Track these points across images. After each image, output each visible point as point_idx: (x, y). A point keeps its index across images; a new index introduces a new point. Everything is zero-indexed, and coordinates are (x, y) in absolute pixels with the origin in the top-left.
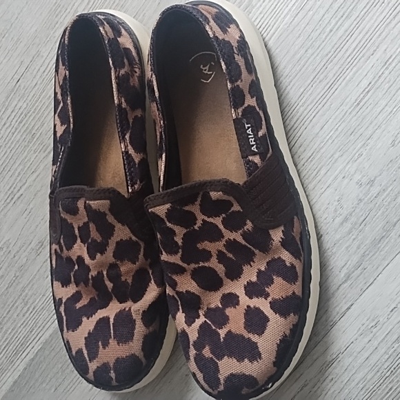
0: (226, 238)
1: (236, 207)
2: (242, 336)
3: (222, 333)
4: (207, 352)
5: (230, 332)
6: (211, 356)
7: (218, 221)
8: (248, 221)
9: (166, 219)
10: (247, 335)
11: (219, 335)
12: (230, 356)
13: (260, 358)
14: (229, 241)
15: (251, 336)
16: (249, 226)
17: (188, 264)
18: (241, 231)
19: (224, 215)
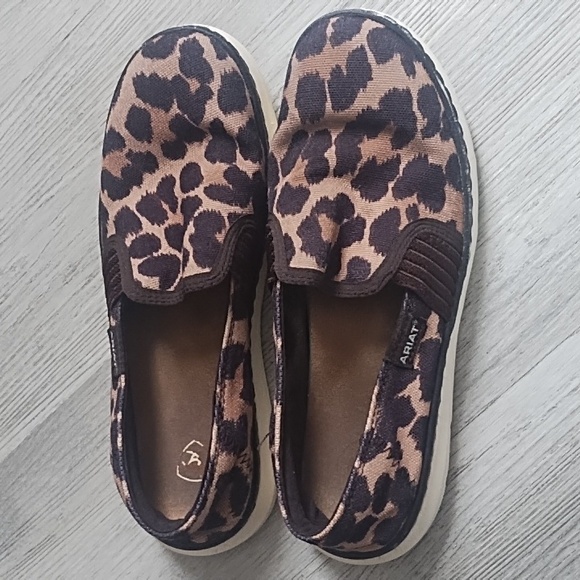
0: (163, 227)
2: (153, 106)
3: (175, 110)
4: (194, 85)
5: (167, 111)
6: (189, 81)
8: (129, 244)
10: (148, 107)
11: (178, 107)
13: (134, 79)
14: (160, 222)
15: (143, 106)
16: (129, 239)
17: (197, 196)
18: (141, 233)
19: (155, 254)
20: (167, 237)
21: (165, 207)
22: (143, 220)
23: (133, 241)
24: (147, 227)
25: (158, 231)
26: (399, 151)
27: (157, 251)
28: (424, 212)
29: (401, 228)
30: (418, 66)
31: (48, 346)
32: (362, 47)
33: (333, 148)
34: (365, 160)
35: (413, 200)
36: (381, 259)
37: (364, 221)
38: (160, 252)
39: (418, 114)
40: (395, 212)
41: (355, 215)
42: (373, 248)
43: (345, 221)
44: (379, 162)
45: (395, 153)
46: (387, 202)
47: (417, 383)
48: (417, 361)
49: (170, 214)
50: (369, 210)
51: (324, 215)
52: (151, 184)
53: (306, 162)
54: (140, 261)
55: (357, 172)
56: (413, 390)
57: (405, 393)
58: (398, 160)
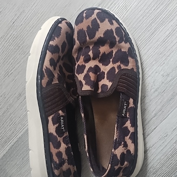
26: (112, 49)
28: (123, 67)
29: (116, 73)
30: (114, 22)
31: (14, 120)
32: (95, 18)
33: (91, 51)
34: (101, 53)
35: (119, 63)
36: (111, 83)
37: (104, 73)
39: (116, 37)
40: (113, 68)
41: (101, 71)
42: (108, 80)
43: (98, 73)
44: (106, 53)
45: (111, 50)
47: (129, 122)
48: (128, 115)
50: (105, 69)
51: (91, 73)
53: (83, 57)
55: (100, 58)
56: (128, 124)
57: (126, 125)
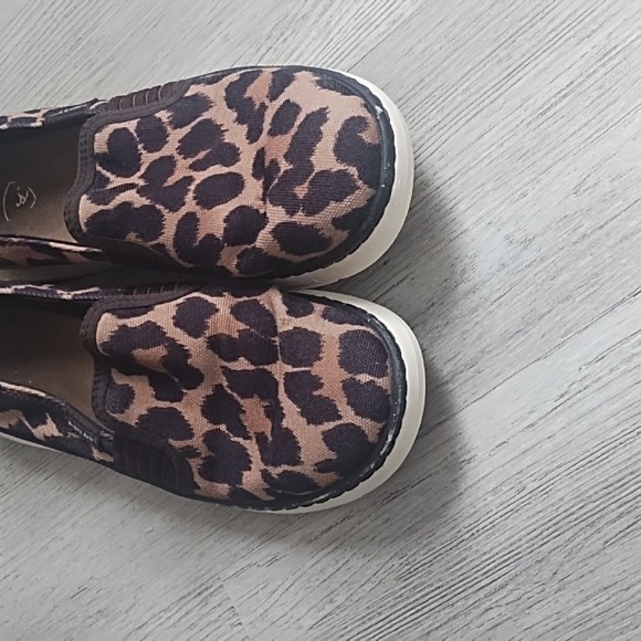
0: (175, 153)
1: (132, 126)
2: (293, 137)
3: (284, 166)
4: (301, 191)
5: (286, 156)
6: (306, 184)
7: (147, 158)
8: (157, 115)
9: (101, 207)
10: (293, 131)
11: (286, 171)
12: (311, 152)
13: (325, 109)
14: (181, 150)
16: (164, 115)
17: (184, 204)
18: (169, 129)
19: (140, 146)
20: (162, 158)
21: (202, 155)
22: (187, 129)
23: (160, 119)
24: (176, 136)
25: (170, 148)
26: (254, 440)
27: (145, 148)
28: (195, 463)
29: (170, 440)
30: (331, 477)
32: (340, 417)
33: (252, 367)
34: (242, 401)
35: (203, 450)
36: (133, 422)
37: (179, 400)
38: (144, 152)
39: (280, 470)
40: (188, 432)
41: (185, 391)
42: (144, 412)
43: (177, 380)
44: (242, 417)
45: (252, 434)
46: (200, 425)
47: (56, 433)
48: (75, 436)
49: (190, 161)
50: (190, 409)
51: (164, 352)
52: (236, 134)
53: (236, 335)
54: (132, 130)
55: (229, 391)
56: (50, 429)
57: (49, 420)
58: (247, 437)
